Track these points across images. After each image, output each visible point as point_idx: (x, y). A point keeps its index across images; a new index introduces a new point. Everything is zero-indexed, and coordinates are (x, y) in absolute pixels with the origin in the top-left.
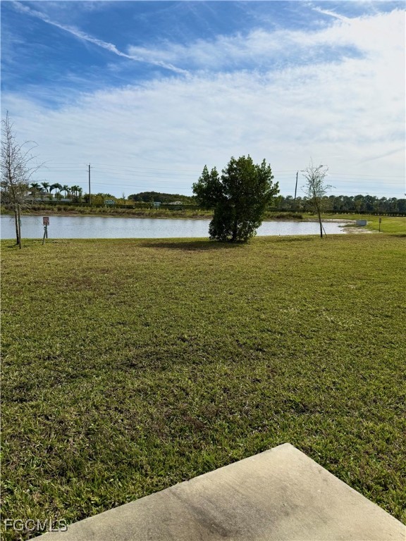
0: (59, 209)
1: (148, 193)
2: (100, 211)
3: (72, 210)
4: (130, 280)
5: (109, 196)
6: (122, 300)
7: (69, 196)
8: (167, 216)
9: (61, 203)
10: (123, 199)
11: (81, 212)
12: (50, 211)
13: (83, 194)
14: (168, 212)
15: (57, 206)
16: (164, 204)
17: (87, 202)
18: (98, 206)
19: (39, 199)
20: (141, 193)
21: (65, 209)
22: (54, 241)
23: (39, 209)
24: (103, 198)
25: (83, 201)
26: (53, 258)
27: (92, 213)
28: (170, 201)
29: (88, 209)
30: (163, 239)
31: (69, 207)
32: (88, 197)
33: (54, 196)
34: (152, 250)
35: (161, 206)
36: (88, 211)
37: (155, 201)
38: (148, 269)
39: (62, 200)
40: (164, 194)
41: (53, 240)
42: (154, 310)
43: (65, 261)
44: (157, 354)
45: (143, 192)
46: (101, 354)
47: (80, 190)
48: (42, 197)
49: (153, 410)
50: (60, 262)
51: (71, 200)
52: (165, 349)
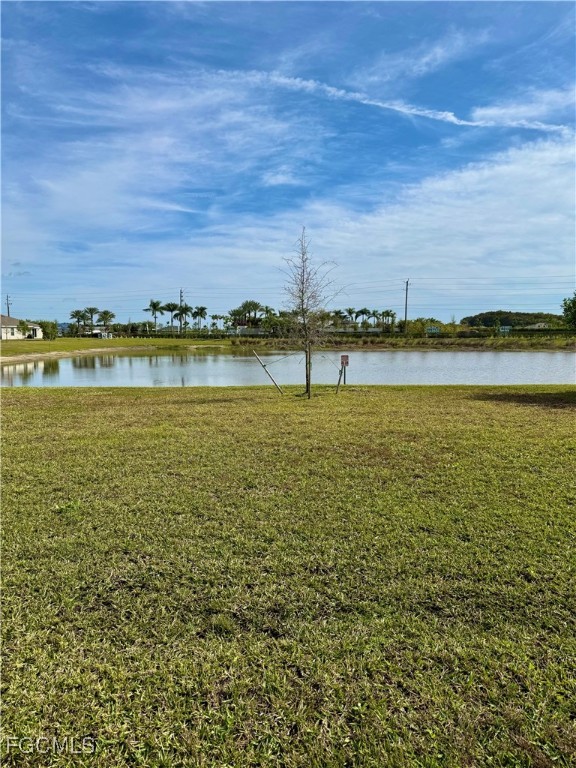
0: (365, 343)
1: (492, 313)
2: (419, 343)
3: (382, 342)
4: (448, 456)
5: (432, 321)
6: (431, 490)
7: (378, 325)
8: (521, 348)
9: (368, 334)
10: (452, 325)
11: (394, 345)
12: (353, 345)
13: (397, 321)
14: (524, 340)
15: (363, 338)
16: (517, 328)
17: (401, 331)
18: (416, 336)
19: (342, 330)
20: (481, 314)
21: (372, 342)
22: (351, 389)
23: (340, 343)
24: (423, 324)
25: (397, 330)
26: (346, 414)
27: (407, 347)
28: (528, 324)
29: (401, 341)
30: (509, 387)
31: (378, 339)
32: (403, 325)
33: (360, 325)
34: (489, 406)
35: (513, 332)
36: (401, 344)
37: (502, 324)
38: (479, 437)
39: (370, 330)
40: (517, 314)
41: (350, 387)
42: (481, 513)
43: (361, 418)
44: (477, 595)
45: (484, 312)
46: (390, 579)
47: (393, 316)
48: (345, 328)
49: (460, 705)
50: (354, 420)
51: (381, 330)
52: (493, 589)
